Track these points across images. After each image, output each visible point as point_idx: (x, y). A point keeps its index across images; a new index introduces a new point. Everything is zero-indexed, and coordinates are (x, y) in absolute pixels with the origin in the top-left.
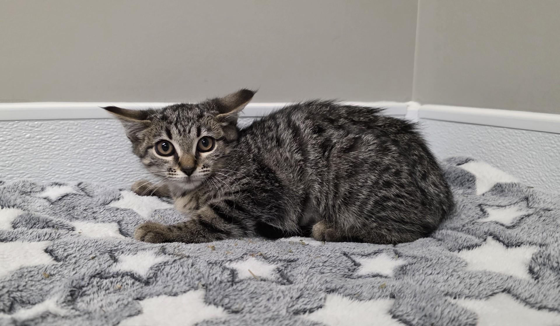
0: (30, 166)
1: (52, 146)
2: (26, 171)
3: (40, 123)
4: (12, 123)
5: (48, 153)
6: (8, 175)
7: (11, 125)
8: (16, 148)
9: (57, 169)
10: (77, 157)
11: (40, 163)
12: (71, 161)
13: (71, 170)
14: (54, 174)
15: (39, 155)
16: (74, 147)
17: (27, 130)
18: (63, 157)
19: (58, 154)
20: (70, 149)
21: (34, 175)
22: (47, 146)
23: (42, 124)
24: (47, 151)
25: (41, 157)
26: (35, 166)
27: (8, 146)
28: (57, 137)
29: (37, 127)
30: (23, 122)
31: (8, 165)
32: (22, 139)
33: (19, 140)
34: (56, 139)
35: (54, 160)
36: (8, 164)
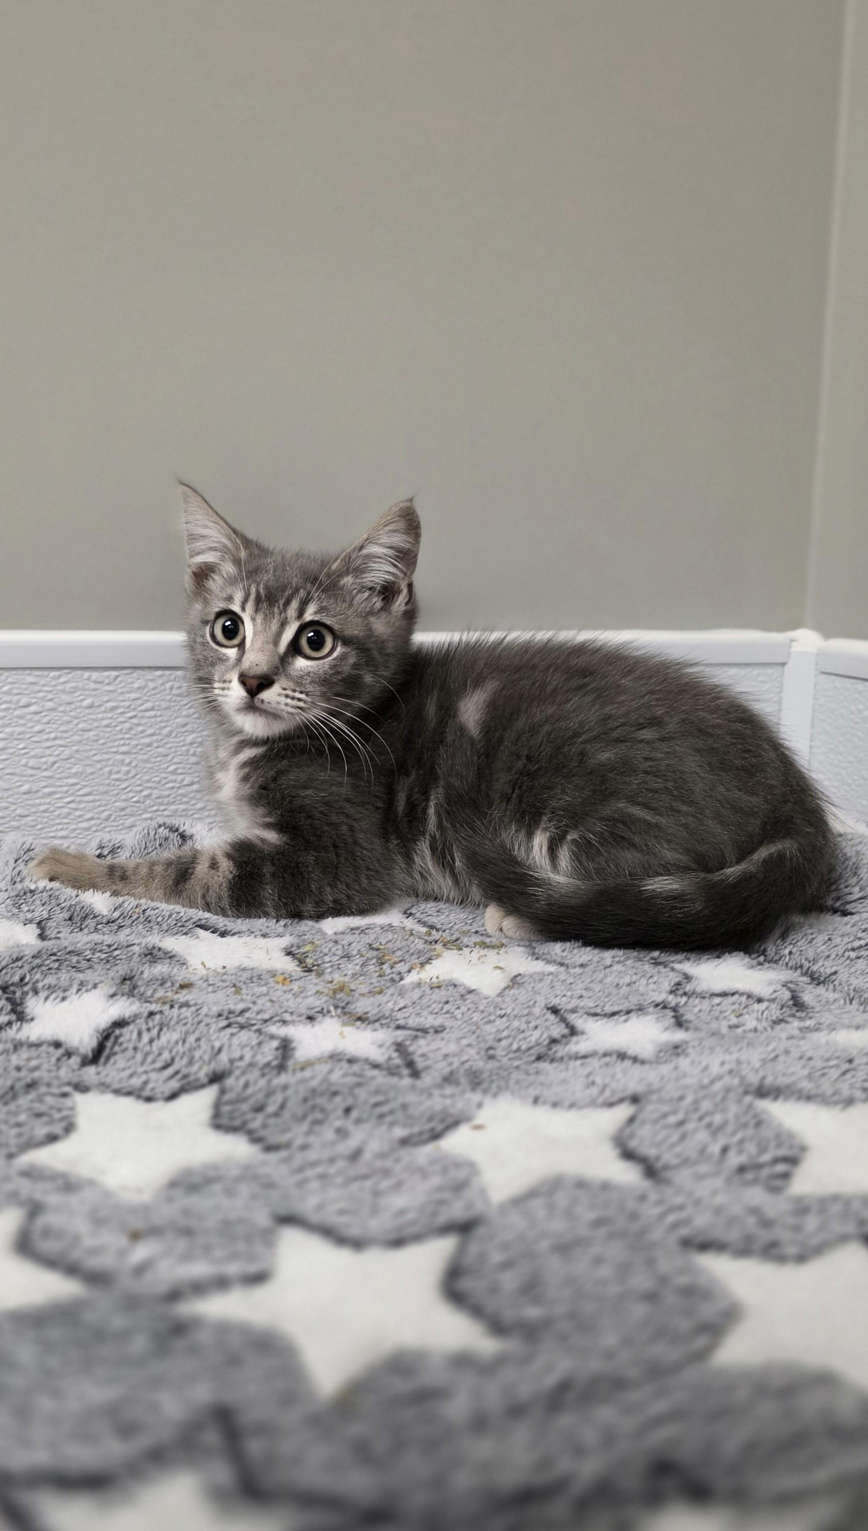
0: (90, 770)
1: (139, 725)
2: (83, 780)
3: (114, 673)
4: (56, 673)
5: (128, 742)
6: (44, 787)
7: (54, 678)
8: (63, 728)
9: (145, 778)
10: (188, 751)
11: (111, 762)
12: (175, 760)
13: (175, 781)
14: (139, 788)
15: (110, 744)
16: (183, 730)
17: (85, 690)
18: (159, 750)
19: (150, 745)
20: (174, 734)
21: (96, 790)
22: (127, 725)
23: (117, 677)
24: (127, 736)
25: (113, 750)
26: (101, 769)
27: (48, 723)
28: (148, 705)
29: (108, 684)
30: (79, 672)
31: (44, 767)
32: (76, 709)
33: (70, 711)
34: (145, 711)
35: (140, 757)
36: (45, 763)
